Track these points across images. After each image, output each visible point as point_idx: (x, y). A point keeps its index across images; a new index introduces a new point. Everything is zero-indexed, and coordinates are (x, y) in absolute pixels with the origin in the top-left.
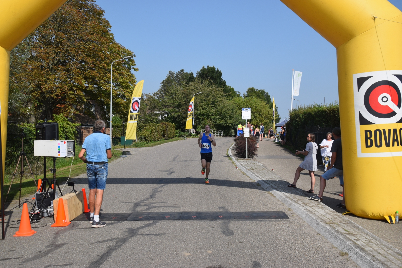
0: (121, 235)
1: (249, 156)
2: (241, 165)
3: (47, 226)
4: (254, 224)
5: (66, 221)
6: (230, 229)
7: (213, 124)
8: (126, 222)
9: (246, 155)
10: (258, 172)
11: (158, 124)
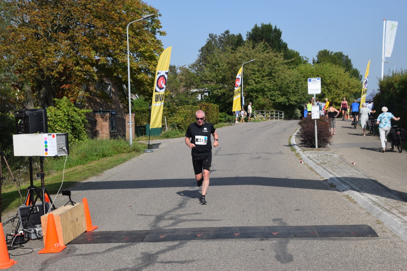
0: (133, 263)
1: (320, 145)
2: (308, 157)
3: (33, 253)
4: (324, 244)
5: (59, 244)
6: (289, 252)
7: (270, 103)
8: (141, 243)
9: (315, 143)
10: (332, 167)
11: (194, 107)
